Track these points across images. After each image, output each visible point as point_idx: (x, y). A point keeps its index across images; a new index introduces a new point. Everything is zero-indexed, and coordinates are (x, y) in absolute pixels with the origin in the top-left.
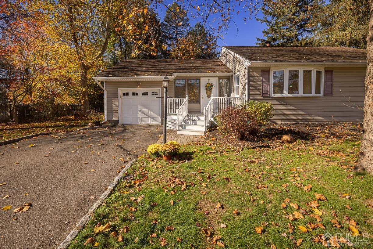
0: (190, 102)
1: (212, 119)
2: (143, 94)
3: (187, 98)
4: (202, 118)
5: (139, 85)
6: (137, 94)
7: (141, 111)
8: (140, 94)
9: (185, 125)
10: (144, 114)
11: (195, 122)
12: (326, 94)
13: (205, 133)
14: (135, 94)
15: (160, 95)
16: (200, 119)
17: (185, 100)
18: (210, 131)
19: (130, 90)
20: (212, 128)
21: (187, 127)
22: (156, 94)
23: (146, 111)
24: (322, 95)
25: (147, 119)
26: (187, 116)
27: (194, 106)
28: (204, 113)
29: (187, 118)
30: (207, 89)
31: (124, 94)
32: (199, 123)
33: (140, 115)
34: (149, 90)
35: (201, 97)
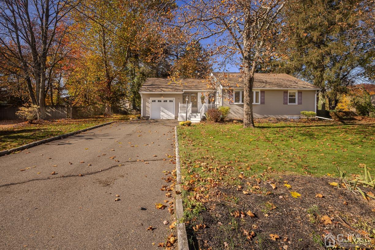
0: (193, 106)
1: (204, 115)
2: (164, 101)
3: (191, 104)
4: (199, 115)
5: (162, 96)
6: (161, 101)
7: (162, 111)
8: (162, 101)
9: (190, 118)
10: (165, 113)
11: (195, 117)
12: (261, 103)
13: (201, 121)
14: (159, 101)
15: (174, 101)
16: (197, 115)
17: (190, 105)
18: (203, 121)
19: (157, 99)
20: (204, 119)
21: (191, 119)
22: (172, 101)
23: (166, 111)
24: (259, 103)
25: (166, 116)
26: (191, 114)
27: (195, 108)
28: (200, 112)
29: (191, 115)
30: (201, 99)
31: (153, 101)
32: (197, 117)
33: (162, 113)
34: (168, 99)
35: (198, 104)
